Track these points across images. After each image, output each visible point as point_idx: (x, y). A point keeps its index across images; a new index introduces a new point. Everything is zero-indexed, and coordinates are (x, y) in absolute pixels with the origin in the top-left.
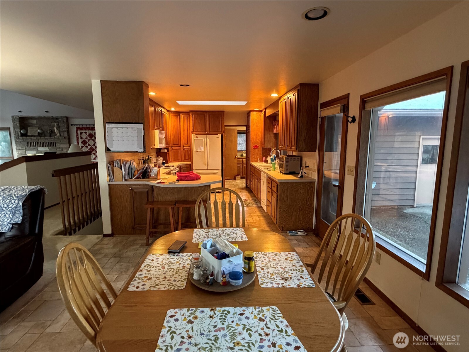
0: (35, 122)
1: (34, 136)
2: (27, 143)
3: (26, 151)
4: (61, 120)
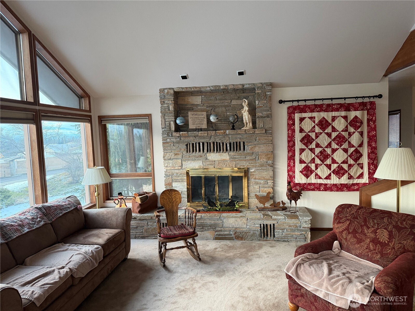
0: (197, 100)
1: (201, 130)
2: (187, 145)
3: (183, 163)
4: (260, 91)
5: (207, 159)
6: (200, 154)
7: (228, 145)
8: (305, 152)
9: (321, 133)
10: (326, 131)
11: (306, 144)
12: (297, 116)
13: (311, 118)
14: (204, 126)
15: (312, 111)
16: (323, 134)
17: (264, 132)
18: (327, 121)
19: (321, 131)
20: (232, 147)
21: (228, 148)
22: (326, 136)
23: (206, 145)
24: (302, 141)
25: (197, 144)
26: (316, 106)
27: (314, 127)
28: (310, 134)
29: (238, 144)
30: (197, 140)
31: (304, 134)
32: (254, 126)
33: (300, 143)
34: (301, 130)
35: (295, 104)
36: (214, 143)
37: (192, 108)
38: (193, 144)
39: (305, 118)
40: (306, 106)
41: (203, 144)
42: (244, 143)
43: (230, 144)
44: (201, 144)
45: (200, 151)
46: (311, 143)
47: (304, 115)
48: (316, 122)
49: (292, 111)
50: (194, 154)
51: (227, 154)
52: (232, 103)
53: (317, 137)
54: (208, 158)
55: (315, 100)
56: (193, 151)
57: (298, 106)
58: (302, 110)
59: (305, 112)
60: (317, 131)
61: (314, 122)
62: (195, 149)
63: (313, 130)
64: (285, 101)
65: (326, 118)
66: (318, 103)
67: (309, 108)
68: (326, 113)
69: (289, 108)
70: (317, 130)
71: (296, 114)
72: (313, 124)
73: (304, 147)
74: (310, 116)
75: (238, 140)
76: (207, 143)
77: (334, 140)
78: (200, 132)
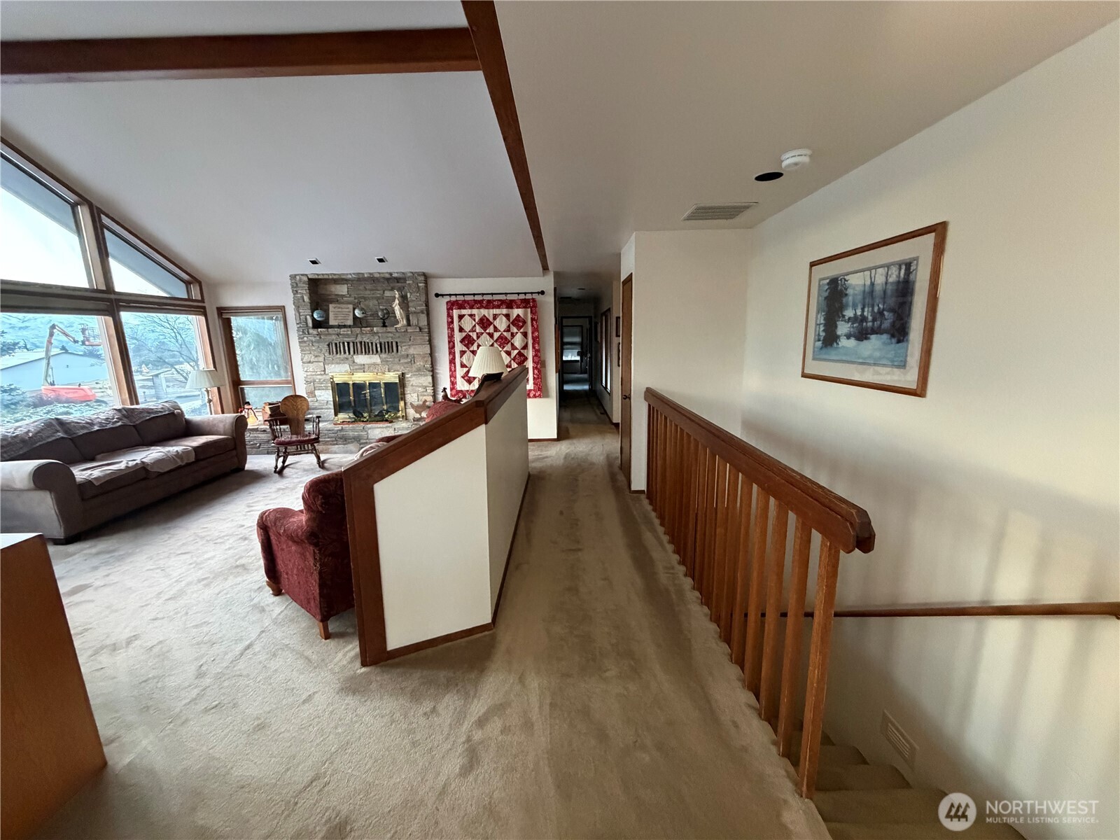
0: (342, 290)
1: (345, 326)
2: (329, 345)
3: (326, 366)
4: (411, 282)
5: (354, 362)
6: (345, 356)
7: (378, 346)
8: (466, 354)
9: (482, 333)
10: (488, 331)
11: (467, 346)
12: (456, 313)
13: (471, 316)
14: (350, 322)
15: (472, 308)
16: (485, 334)
17: (418, 330)
18: (488, 320)
19: (483, 331)
20: (383, 347)
21: (379, 349)
22: (488, 337)
23: (351, 344)
24: (462, 341)
25: (341, 344)
26: (476, 302)
27: (475, 326)
28: (471, 334)
29: (390, 344)
30: (340, 339)
31: (464, 334)
32: (409, 324)
33: (459, 344)
34: (461, 330)
35: (453, 298)
36: (361, 343)
37: (337, 300)
38: (336, 344)
39: (464, 315)
40: (465, 301)
41: (348, 343)
42: (397, 343)
43: (381, 344)
44: (346, 344)
45: (345, 353)
46: (472, 344)
47: (464, 312)
48: (477, 320)
49: (451, 306)
50: (338, 356)
51: (377, 356)
52: (385, 295)
53: (478, 337)
54: (356, 361)
55: (474, 295)
56: (337, 353)
57: (457, 301)
58: (461, 305)
59: (465, 308)
60: (478, 331)
61: (475, 320)
62: (338, 349)
63: (473, 330)
64: (443, 295)
65: (487, 315)
66: (477, 298)
67: (468, 304)
68: (486, 310)
69: (447, 303)
70: (478, 329)
71: (454, 311)
72: (474, 323)
73: (465, 349)
74: (470, 313)
75: (390, 340)
76: (353, 343)
77: (496, 341)
78: (342, 330)
